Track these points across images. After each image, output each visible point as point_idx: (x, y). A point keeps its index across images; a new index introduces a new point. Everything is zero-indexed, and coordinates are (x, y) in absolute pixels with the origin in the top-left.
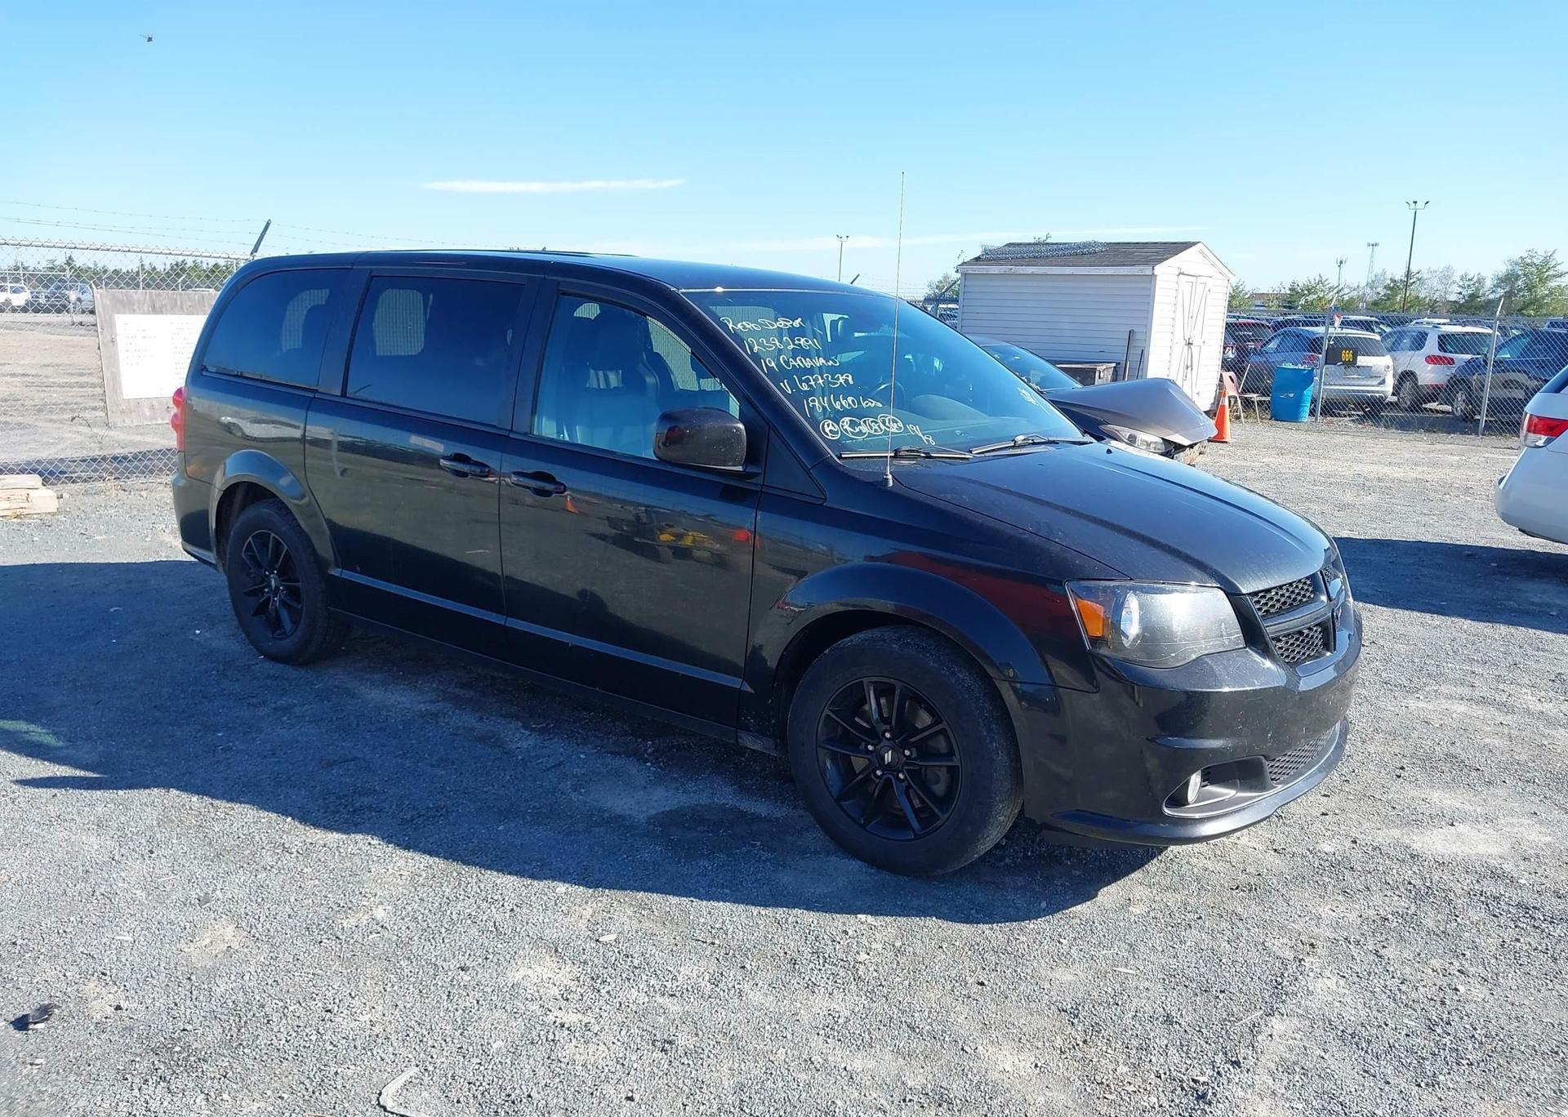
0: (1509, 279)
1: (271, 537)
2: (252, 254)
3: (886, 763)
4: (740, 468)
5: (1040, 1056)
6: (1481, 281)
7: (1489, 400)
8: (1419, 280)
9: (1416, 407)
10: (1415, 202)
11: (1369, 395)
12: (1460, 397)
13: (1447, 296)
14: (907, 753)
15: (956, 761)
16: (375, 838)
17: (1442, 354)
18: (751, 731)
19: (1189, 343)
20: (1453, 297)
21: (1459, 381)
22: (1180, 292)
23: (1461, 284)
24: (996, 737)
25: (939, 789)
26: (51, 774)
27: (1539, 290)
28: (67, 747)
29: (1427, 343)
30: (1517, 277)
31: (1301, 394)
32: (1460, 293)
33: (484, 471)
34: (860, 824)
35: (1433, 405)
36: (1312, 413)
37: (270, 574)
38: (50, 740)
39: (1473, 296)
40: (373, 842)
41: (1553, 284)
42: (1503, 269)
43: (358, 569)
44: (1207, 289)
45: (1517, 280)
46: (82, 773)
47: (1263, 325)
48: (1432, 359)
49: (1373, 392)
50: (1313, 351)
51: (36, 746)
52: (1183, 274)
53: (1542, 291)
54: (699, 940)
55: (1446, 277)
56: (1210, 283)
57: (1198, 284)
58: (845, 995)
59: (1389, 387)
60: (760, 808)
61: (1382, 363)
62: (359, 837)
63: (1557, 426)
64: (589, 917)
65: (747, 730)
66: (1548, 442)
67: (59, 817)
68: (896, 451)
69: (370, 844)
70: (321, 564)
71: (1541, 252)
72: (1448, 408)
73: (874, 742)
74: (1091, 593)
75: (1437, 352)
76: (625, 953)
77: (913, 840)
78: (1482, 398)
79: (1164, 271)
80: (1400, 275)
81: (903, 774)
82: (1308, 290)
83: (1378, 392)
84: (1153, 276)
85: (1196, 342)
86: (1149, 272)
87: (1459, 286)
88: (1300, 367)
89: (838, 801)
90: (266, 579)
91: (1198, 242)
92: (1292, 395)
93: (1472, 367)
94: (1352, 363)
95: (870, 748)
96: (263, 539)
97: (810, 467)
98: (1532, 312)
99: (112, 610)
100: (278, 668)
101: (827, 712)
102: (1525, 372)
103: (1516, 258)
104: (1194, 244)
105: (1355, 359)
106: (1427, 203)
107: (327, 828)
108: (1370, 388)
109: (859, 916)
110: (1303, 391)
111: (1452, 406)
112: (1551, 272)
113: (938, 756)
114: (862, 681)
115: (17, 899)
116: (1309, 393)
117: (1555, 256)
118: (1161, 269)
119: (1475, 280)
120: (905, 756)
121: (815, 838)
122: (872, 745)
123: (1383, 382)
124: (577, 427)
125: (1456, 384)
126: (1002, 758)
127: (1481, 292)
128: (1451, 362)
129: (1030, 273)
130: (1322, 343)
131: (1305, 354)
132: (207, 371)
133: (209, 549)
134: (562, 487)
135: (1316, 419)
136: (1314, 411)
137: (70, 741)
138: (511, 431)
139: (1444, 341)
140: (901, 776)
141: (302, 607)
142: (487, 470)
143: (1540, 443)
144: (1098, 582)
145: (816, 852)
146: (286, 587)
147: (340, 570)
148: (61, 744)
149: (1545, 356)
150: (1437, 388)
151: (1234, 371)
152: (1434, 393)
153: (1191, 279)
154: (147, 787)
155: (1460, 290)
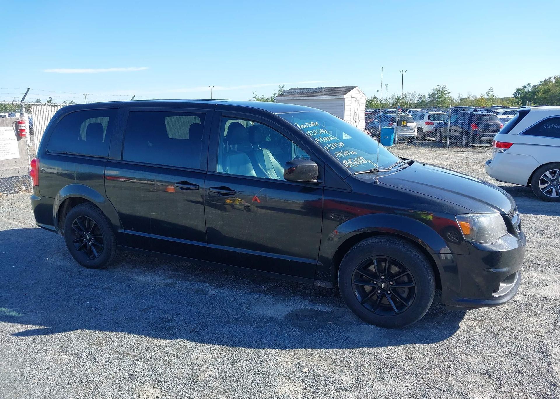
0: (432, 95)
1: (87, 218)
2: (21, 102)
3: (382, 288)
4: (316, 181)
5: (490, 393)
6: (424, 96)
7: (449, 136)
8: (405, 96)
9: (423, 139)
10: (402, 71)
11: (410, 136)
12: (438, 135)
13: (414, 101)
14: (391, 283)
15: (413, 285)
16: (185, 340)
17: (429, 121)
18: (320, 280)
19: (355, 122)
20: (416, 102)
21: (436, 130)
22: (352, 104)
23: (418, 97)
24: (430, 274)
25: (405, 295)
26: (26, 330)
27: (442, 98)
28: (24, 316)
29: (425, 117)
30: (435, 94)
31: (391, 137)
32: (418, 100)
33: (196, 187)
34: (372, 312)
35: (429, 138)
36: (394, 143)
37: (86, 233)
38: (15, 314)
39: (422, 101)
40: (185, 342)
41: (446, 96)
42: (431, 92)
43: (133, 229)
44: (359, 102)
45: (435, 95)
46: (39, 327)
47: (371, 114)
48: (427, 123)
49: (412, 135)
50: (391, 122)
51: (10, 317)
52: (353, 97)
53: (443, 99)
54: (339, 366)
55: (414, 95)
56: (360, 100)
57: (357, 101)
58: (407, 380)
59: (416, 133)
60: (322, 308)
61: (413, 125)
62: (178, 340)
63: (508, 145)
64: (290, 362)
65: (319, 279)
66: (505, 151)
67: (43, 348)
68: (370, 170)
69: (184, 343)
70: (113, 228)
71: (442, 86)
72: (434, 139)
73: (376, 280)
74: (464, 219)
75: (428, 121)
76: (316, 375)
77: (395, 315)
78: (447, 135)
79: (347, 96)
80: (400, 95)
81: (390, 291)
82: (372, 101)
83: (413, 135)
84: (344, 98)
85: (357, 121)
86: (342, 97)
87: (418, 98)
88: (389, 127)
89: (362, 304)
90: (84, 235)
91: (356, 86)
92: (387, 137)
93: (440, 125)
94: (406, 125)
95: (375, 283)
96: (83, 220)
97: (344, 179)
98: (441, 106)
99: (3, 253)
100: (93, 271)
101: (356, 270)
102: (458, 126)
103: (435, 88)
104: (355, 87)
105: (407, 124)
106: (406, 71)
107: (162, 338)
108: (410, 133)
109: (388, 347)
110: (391, 136)
111: (435, 138)
112: (445, 93)
113: (404, 283)
114: (372, 258)
115: (49, 390)
116: (393, 136)
117: (446, 87)
118: (346, 96)
119: (422, 96)
120: (390, 284)
121: (349, 318)
122: (376, 281)
123: (414, 131)
124: (227, 168)
125: (436, 131)
126: (432, 282)
127: (425, 99)
128: (433, 124)
129: (301, 99)
130: (396, 119)
131: (389, 123)
132: (48, 152)
133: (53, 225)
134: (234, 192)
135: (396, 145)
136: (395, 142)
137: (24, 313)
138: (207, 171)
139: (430, 116)
140: (389, 292)
141: (104, 246)
142: (197, 187)
143: (502, 151)
144: (467, 215)
145: (354, 324)
146: (95, 238)
147: (124, 230)
148: (20, 315)
149: (464, 121)
150: (429, 132)
151: (368, 130)
152: (429, 134)
153: (355, 99)
154: (73, 330)
155: (418, 99)
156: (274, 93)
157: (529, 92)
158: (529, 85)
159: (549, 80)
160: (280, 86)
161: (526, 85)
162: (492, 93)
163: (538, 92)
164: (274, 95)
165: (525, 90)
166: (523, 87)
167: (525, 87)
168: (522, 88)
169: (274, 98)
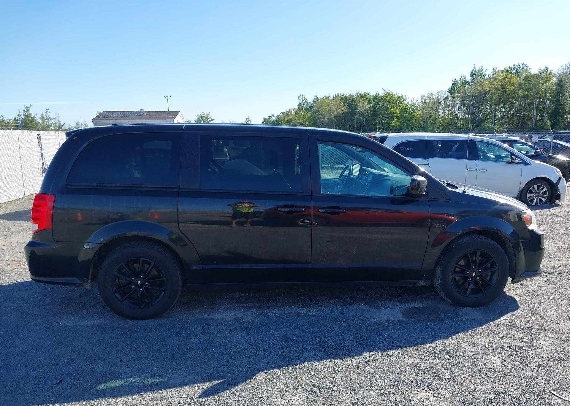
1: (141, 260)
3: (474, 275)
4: (425, 194)
10: (167, 97)
15: (497, 268)
18: (423, 279)
30: (201, 121)
33: (302, 210)
37: (136, 278)
42: (196, 118)
43: (215, 262)
65: (421, 279)
71: (206, 113)
74: (526, 214)
90: (133, 281)
101: (455, 265)
103: (199, 115)
106: (170, 97)
112: (210, 119)
113: (488, 269)
114: (467, 253)
117: (210, 114)
134: (344, 210)
138: (312, 193)
140: (478, 278)
142: (304, 209)
147: (201, 265)
156: (18, 114)
157: (274, 121)
158: (273, 115)
159: (289, 112)
160: (26, 106)
161: (271, 115)
162: (250, 121)
163: (281, 122)
164: (18, 115)
165: (270, 119)
166: (269, 116)
167: (271, 117)
168: (268, 118)
169: (18, 120)
